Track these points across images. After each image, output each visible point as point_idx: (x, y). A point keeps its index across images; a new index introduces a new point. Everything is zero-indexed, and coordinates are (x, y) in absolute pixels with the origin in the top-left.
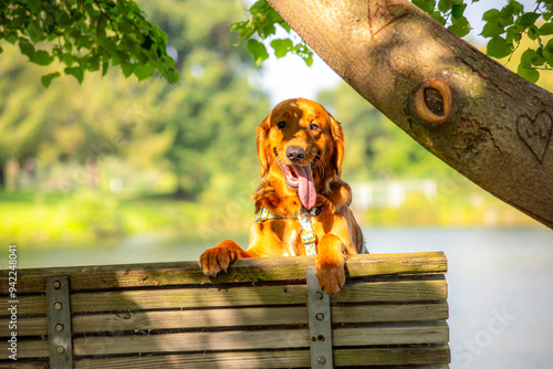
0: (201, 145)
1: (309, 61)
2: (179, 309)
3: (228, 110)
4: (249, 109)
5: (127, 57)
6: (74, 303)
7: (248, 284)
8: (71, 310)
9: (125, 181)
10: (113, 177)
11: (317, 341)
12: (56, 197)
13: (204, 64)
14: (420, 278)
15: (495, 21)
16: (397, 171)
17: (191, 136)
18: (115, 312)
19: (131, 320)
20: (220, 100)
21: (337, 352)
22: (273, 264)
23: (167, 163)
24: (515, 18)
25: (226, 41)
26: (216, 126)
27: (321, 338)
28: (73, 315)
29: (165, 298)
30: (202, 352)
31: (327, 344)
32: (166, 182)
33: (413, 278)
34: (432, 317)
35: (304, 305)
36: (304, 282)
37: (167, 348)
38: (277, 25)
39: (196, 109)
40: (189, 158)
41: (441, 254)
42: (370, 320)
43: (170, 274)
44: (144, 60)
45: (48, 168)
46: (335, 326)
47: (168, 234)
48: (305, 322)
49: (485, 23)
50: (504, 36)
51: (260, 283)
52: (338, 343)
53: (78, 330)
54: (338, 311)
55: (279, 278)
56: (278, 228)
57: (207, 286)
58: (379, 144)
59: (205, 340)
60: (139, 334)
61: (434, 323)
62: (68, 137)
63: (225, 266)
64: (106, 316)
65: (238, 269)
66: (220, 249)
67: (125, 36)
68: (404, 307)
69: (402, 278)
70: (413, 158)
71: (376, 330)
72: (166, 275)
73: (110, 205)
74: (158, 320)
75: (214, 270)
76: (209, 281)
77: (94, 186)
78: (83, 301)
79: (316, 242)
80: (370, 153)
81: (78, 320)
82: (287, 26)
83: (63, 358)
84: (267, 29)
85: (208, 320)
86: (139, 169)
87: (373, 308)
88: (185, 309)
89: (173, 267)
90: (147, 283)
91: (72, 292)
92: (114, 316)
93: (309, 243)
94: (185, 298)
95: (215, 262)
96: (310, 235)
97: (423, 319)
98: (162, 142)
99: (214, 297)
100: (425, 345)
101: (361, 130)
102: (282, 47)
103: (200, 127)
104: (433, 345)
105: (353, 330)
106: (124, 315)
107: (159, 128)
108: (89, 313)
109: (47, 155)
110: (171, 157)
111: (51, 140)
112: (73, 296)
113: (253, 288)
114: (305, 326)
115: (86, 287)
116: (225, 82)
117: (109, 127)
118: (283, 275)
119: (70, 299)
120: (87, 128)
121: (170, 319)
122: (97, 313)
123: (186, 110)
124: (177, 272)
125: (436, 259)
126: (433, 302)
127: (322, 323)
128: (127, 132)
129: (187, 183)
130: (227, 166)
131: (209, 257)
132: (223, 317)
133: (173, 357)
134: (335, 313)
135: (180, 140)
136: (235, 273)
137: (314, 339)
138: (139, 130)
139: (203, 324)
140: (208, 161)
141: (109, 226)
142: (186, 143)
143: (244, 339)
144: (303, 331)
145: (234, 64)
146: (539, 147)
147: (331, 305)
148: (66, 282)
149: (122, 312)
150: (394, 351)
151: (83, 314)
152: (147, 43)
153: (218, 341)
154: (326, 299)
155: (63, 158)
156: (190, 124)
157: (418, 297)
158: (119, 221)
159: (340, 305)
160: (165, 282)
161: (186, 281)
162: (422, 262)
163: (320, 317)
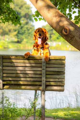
0: (22, 34)
3: (27, 28)
4: (31, 28)
5: (13, 20)
6: (3, 61)
7: (32, 60)
9: (9, 39)
10: (7, 38)
14: (61, 60)
15: (76, 18)
16: (55, 40)
17: (21, 32)
18: (10, 63)
20: (26, 26)
21: (46, 72)
22: (37, 56)
23: (16, 37)
26: (25, 30)
27: (44, 69)
28: (3, 63)
29: (18, 61)
30: (24, 70)
31: (45, 70)
32: (16, 40)
33: (60, 60)
34: (63, 67)
35: (41, 64)
36: (42, 60)
38: (39, 15)
40: (20, 36)
41: (65, 56)
42: (52, 67)
44: (16, 21)
46: (46, 67)
49: (74, 18)
50: (77, 20)
51: (34, 59)
52: (47, 70)
53: (4, 65)
54: (47, 65)
55: (37, 59)
56: (38, 50)
57: (25, 59)
59: (25, 68)
60: (14, 67)
61: (63, 68)
63: (29, 56)
64: (8, 63)
65: (31, 57)
66: (27, 53)
67: (13, 17)
68: (58, 65)
69: (58, 60)
70: (58, 38)
71: (53, 68)
72: (19, 57)
73: (6, 43)
74: (17, 65)
77: (4, 40)
78: (5, 60)
79: (43, 53)
80: (51, 37)
81: (4, 63)
82: (41, 16)
83: (1, 70)
84: (38, 16)
85: (25, 65)
86: (12, 37)
87: (53, 65)
88: (21, 63)
90: (15, 58)
91: (3, 59)
94: (22, 61)
97: (61, 67)
98: (16, 33)
99: (27, 61)
100: (61, 71)
102: (40, 19)
104: (62, 71)
105: (49, 68)
107: (15, 31)
110: (17, 35)
114: (41, 67)
115: (5, 58)
116: (27, 23)
117: (7, 30)
118: (38, 58)
121: (19, 65)
122: (7, 63)
126: (63, 64)
128: (10, 31)
129: (19, 40)
132: (28, 65)
135: (18, 33)
136: (30, 58)
137: (43, 69)
138: (12, 31)
139: (24, 66)
140: (23, 37)
143: (31, 69)
145: (29, 20)
147: (46, 64)
148: (2, 57)
149: (11, 63)
150: (56, 72)
151: (5, 63)
152: (17, 18)
153: (27, 69)
154: (45, 63)
156: (21, 30)
157: (60, 63)
158: (8, 46)
159: (47, 64)
160: (18, 58)
161: (22, 58)
162: (62, 58)
163: (44, 66)
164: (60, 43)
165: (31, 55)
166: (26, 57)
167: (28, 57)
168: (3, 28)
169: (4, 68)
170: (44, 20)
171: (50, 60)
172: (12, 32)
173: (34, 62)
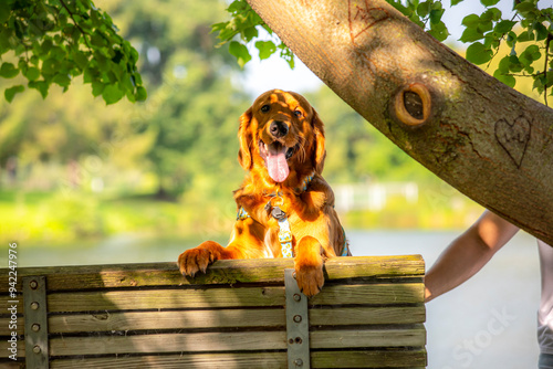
0: (183, 146)
1: (291, 64)
2: (157, 310)
3: (210, 111)
4: (231, 111)
6: (50, 303)
7: (226, 286)
8: (47, 310)
9: (106, 181)
10: (94, 177)
11: (295, 344)
12: (35, 197)
13: (187, 65)
14: (398, 281)
15: (474, 26)
16: (379, 174)
17: (172, 137)
18: (92, 313)
19: (108, 321)
20: (203, 101)
21: (314, 354)
22: (252, 265)
23: (148, 163)
24: (494, 24)
25: (208, 43)
26: (198, 128)
27: (298, 340)
28: (50, 315)
29: (142, 299)
30: (179, 353)
31: (304, 346)
32: (147, 182)
33: (391, 281)
34: (410, 320)
35: (282, 307)
36: (282, 284)
37: (145, 349)
38: (259, 27)
39: (178, 110)
40: (171, 159)
41: (419, 257)
42: (348, 322)
43: (148, 274)
45: (29, 167)
46: (312, 328)
47: (148, 234)
48: (283, 324)
49: (464, 28)
50: (482, 41)
51: (238, 285)
52: (316, 345)
53: (55, 330)
54: (315, 313)
55: (257, 280)
57: (185, 287)
58: (361, 147)
59: (182, 341)
60: (116, 334)
61: (411, 326)
62: (50, 136)
63: (204, 267)
64: (83, 317)
65: (216, 271)
66: (200, 251)
68: (382, 309)
69: (380, 281)
70: (394, 161)
71: (353, 333)
72: (144, 275)
73: (90, 206)
74: (136, 321)
75: (192, 270)
76: (187, 283)
77: (76, 186)
78: (60, 301)
80: (351, 156)
81: (54, 320)
82: (270, 31)
83: (39, 358)
84: (249, 32)
85: (186, 321)
86: (121, 169)
87: (351, 310)
88: (162, 310)
89: (150, 268)
90: (125, 283)
91: (49, 292)
92: (90, 316)
93: (285, 243)
94: (162, 299)
95: (193, 262)
96: (287, 235)
97: (400, 322)
98: (144, 142)
99: (192, 298)
100: (402, 348)
101: (343, 133)
102: (265, 48)
103: (182, 128)
104: (410, 348)
105: (330, 333)
106: (102, 316)
107: (141, 129)
108: (66, 314)
109: (28, 155)
110: (153, 158)
111: (33, 139)
112: (50, 296)
113: (230, 290)
114: (282, 328)
115: (63, 287)
116: (208, 83)
117: (91, 127)
118: (262, 276)
119: (47, 299)
120: (68, 128)
121: (149, 321)
122: (74, 313)
123: (169, 111)
124: (155, 272)
125: (414, 262)
126: (410, 305)
127: (300, 325)
129: (168, 184)
130: (209, 167)
132: (200, 318)
133: (150, 358)
134: (312, 315)
135: (162, 140)
136: (213, 274)
137: (291, 341)
138: (120, 132)
139: (181, 326)
140: (190, 162)
141: (89, 226)
142: (168, 144)
143: (221, 340)
144: (281, 333)
145: (217, 65)
146: (517, 151)
147: (310, 307)
148: (44, 282)
149: (100, 312)
150: (371, 353)
151: (60, 314)
153: (196, 343)
154: (304, 300)
155: (45, 158)
156: (172, 125)
157: (395, 300)
158: (99, 221)
159: (318, 306)
160: (142, 282)
161: (163, 282)
162: (400, 265)
163: (298, 319)
164: (411, 191)
167: (195, 270)
168: (70, 117)
169: (61, 347)
170: (288, 53)
171: (331, 282)
172: (122, 139)
173: (235, 299)
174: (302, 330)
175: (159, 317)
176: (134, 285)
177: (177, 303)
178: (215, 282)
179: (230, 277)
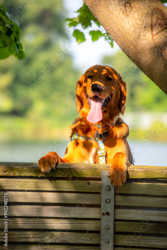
1: (112, 44)
2: (24, 191)
7: (66, 179)
11: (105, 216)
13: (35, 34)
21: (117, 223)
22: (82, 167)
25: (49, 21)
27: (108, 214)
29: (17, 184)
30: (36, 217)
31: (111, 217)
32: (5, 104)
35: (99, 193)
36: (100, 179)
38: (92, 22)
42: (138, 205)
46: (116, 207)
48: (99, 203)
51: (74, 178)
52: (118, 217)
54: (119, 198)
55: (85, 176)
57: (42, 178)
59: (39, 211)
63: (54, 166)
65: (61, 169)
69: (158, 181)
70: (158, 100)
71: (141, 212)
72: (18, 169)
75: (48, 169)
76: (44, 175)
79: (106, 156)
82: (99, 24)
84: (86, 24)
85: (42, 198)
87: (140, 198)
88: (28, 191)
89: (22, 165)
90: (6, 174)
93: (102, 156)
94: (28, 184)
95: (48, 164)
96: (103, 151)
99: (46, 185)
102: (95, 35)
105: (127, 210)
107: (4, 71)
110: (11, 90)
113: (69, 181)
114: (99, 206)
116: (47, 46)
118: (88, 174)
121: (20, 197)
124: (25, 168)
127: (109, 205)
129: (19, 106)
131: (44, 161)
132: (51, 197)
133: (19, 220)
134: (117, 199)
136: (59, 171)
137: (103, 214)
139: (38, 201)
143: (62, 211)
144: (97, 209)
145: (53, 36)
147: (115, 194)
153: (48, 212)
154: (113, 190)
159: (120, 194)
160: (17, 174)
163: (108, 201)
165: (62, 161)
166: (43, 170)
167: (49, 169)
170: (110, 38)
171: (130, 180)
173: (72, 187)
174: (110, 208)
175: (26, 195)
176: (12, 175)
177: (37, 187)
178: (60, 176)
179: (69, 173)
